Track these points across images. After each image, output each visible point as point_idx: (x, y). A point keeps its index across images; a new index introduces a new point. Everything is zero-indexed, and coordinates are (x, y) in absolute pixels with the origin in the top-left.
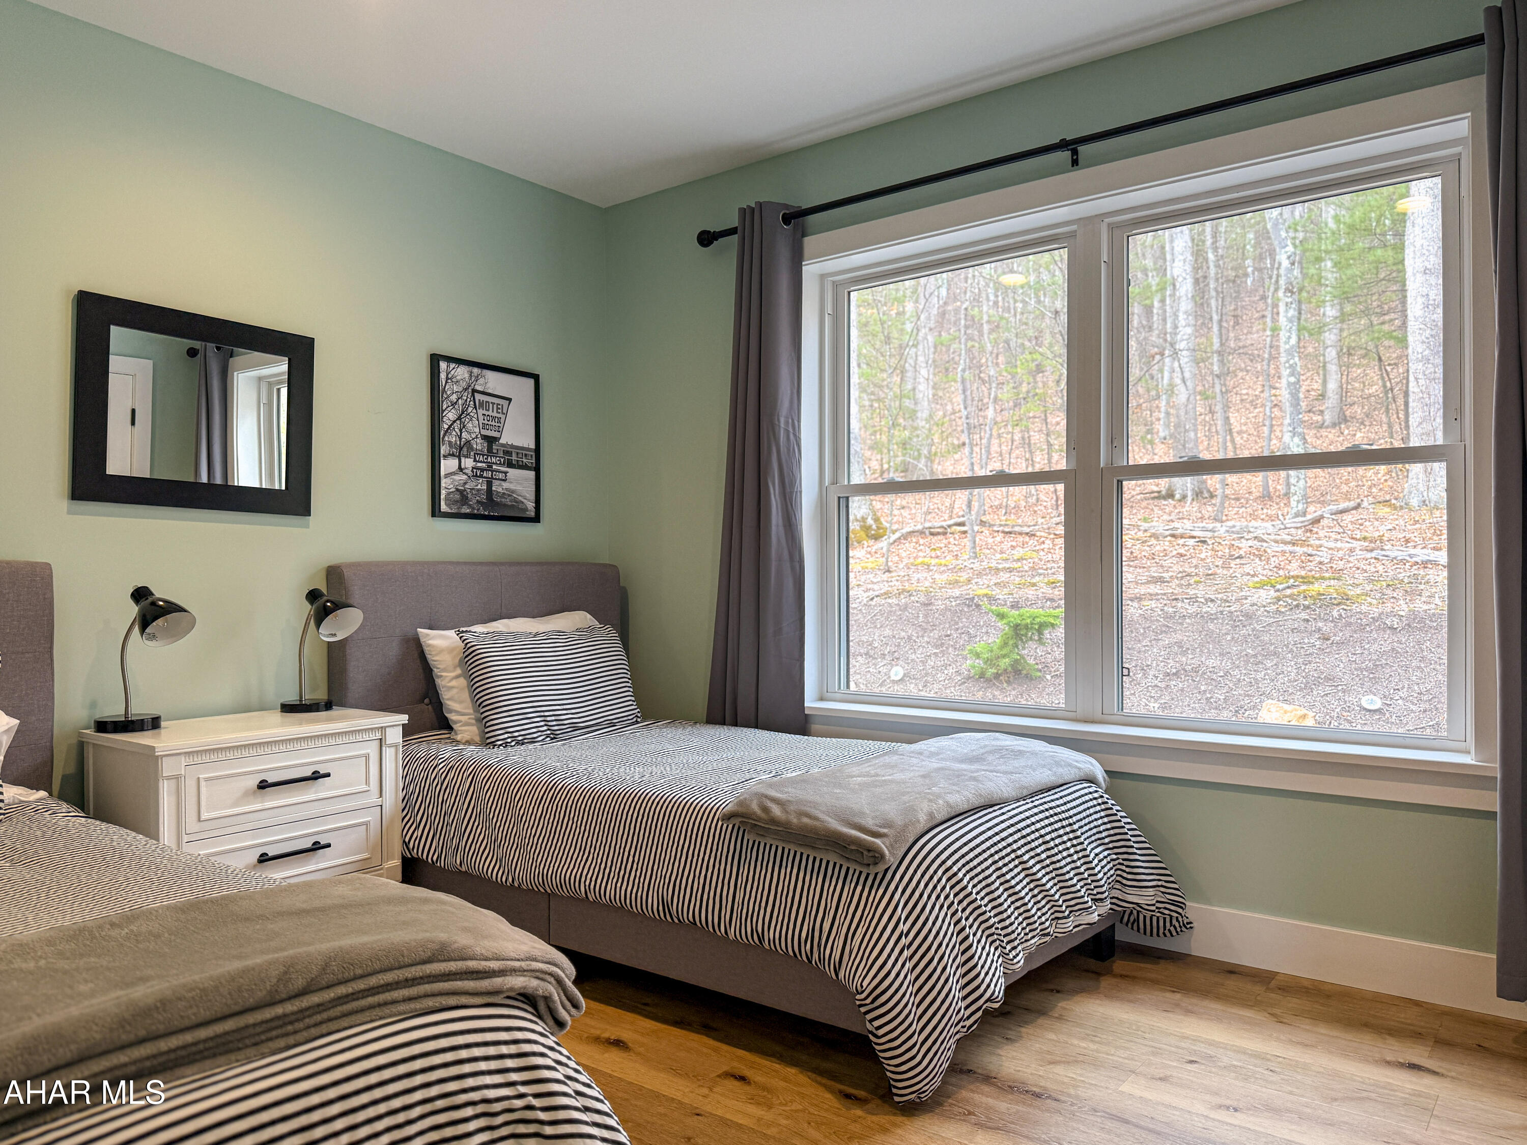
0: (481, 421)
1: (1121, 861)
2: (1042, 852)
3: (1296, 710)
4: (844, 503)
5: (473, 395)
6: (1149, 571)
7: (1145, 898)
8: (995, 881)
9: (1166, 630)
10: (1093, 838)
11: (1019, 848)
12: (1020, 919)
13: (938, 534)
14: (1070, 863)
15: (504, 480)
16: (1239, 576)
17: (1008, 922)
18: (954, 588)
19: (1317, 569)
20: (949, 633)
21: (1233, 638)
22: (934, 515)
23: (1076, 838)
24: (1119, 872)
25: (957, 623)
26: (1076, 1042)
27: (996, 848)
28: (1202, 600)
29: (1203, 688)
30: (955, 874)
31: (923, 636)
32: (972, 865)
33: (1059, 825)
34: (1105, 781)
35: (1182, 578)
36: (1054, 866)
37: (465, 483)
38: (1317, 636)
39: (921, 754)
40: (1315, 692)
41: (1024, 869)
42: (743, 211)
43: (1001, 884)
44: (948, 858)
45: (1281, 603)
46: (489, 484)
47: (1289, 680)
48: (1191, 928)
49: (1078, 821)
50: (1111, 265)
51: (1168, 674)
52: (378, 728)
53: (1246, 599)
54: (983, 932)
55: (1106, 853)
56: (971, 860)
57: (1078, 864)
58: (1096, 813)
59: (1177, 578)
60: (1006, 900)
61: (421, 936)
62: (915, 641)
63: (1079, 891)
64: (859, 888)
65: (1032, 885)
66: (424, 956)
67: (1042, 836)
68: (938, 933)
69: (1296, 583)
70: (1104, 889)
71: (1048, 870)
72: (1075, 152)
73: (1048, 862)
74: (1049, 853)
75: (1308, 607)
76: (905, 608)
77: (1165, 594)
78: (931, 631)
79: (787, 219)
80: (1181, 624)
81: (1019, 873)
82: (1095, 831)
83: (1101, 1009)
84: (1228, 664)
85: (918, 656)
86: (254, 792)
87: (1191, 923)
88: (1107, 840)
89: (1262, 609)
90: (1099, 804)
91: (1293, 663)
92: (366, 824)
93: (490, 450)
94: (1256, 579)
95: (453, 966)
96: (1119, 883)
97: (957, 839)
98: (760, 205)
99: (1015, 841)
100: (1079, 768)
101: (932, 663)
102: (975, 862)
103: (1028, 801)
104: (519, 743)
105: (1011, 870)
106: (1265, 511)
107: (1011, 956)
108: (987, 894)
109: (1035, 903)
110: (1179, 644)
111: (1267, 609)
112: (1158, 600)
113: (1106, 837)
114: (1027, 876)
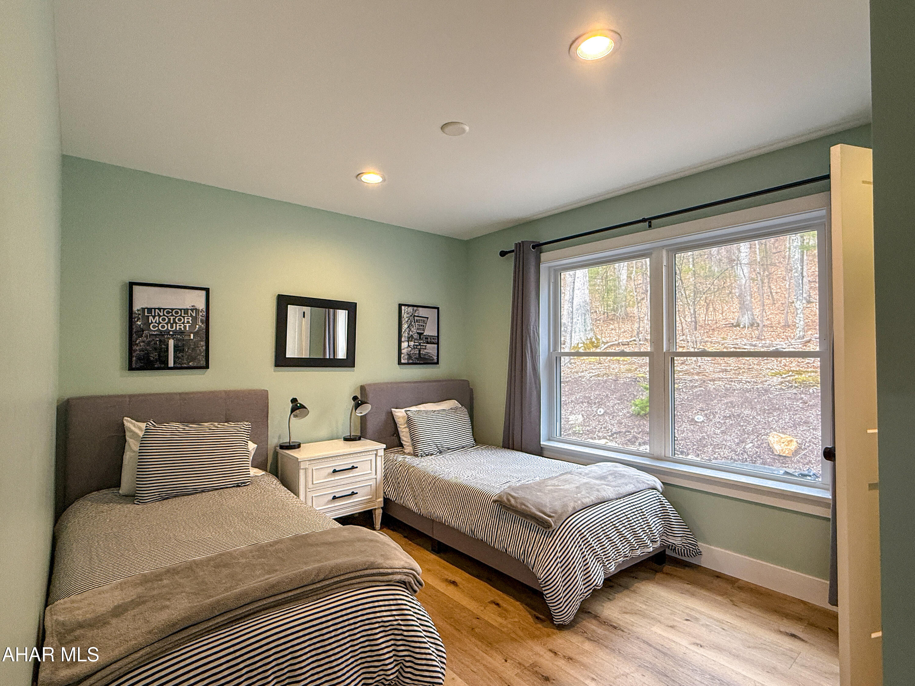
0: (417, 327)
1: (666, 524)
2: (626, 522)
3: (787, 437)
4: (558, 360)
5: (414, 318)
6: (721, 366)
7: (677, 541)
8: (602, 535)
9: (726, 396)
10: (653, 514)
11: (614, 521)
12: (614, 551)
13: (625, 345)
14: (640, 526)
15: (425, 349)
16: (764, 369)
17: (607, 552)
18: (629, 373)
19: (806, 366)
20: (625, 394)
21: (758, 401)
22: (627, 333)
23: (644, 515)
24: (665, 529)
25: (628, 390)
26: (637, 604)
27: (603, 522)
28: (744, 382)
29: (742, 424)
30: (583, 533)
31: (613, 395)
32: (591, 529)
33: (635, 510)
34: (662, 488)
35: (736, 370)
36: (631, 528)
37: (411, 351)
38: (801, 401)
39: (581, 474)
40: (798, 429)
41: (616, 530)
42: (516, 244)
43: (605, 536)
44: (580, 526)
45: (783, 384)
46: (420, 351)
47: (785, 423)
48: (701, 554)
49: (645, 508)
50: (668, 266)
51: (725, 417)
52: (375, 450)
53: (766, 382)
54: (594, 557)
55: (659, 521)
56: (591, 527)
57: (644, 526)
58: (655, 503)
59: (734, 370)
60: (606, 543)
61: (365, 559)
62: (609, 397)
63: (643, 538)
64: (543, 536)
65: (620, 536)
66: (365, 567)
67: (626, 515)
68: (573, 558)
69: (794, 374)
70: (657, 537)
71: (628, 530)
72: (650, 222)
73: (628, 526)
74: (629, 522)
75: (797, 387)
76: (605, 382)
77: (726, 378)
78: (617, 393)
79: (534, 247)
80: (733, 393)
81: (614, 532)
82: (654, 511)
83: (653, 589)
84: (755, 413)
85: (611, 404)
86: (331, 474)
87: (701, 552)
88: (660, 515)
89: (773, 387)
90: (657, 500)
91: (787, 414)
92: (371, 485)
93: (420, 338)
94: (773, 371)
95: (375, 571)
96: (665, 533)
97: (585, 518)
98: (523, 242)
99: (613, 518)
100: (648, 484)
101: (617, 407)
102: (593, 528)
103: (622, 499)
104: (427, 455)
105: (610, 530)
106: (785, 334)
107: (608, 566)
108: (598, 541)
109: (621, 544)
110: (731, 403)
111: (776, 387)
112: (723, 381)
113: (660, 514)
114: (618, 532)
